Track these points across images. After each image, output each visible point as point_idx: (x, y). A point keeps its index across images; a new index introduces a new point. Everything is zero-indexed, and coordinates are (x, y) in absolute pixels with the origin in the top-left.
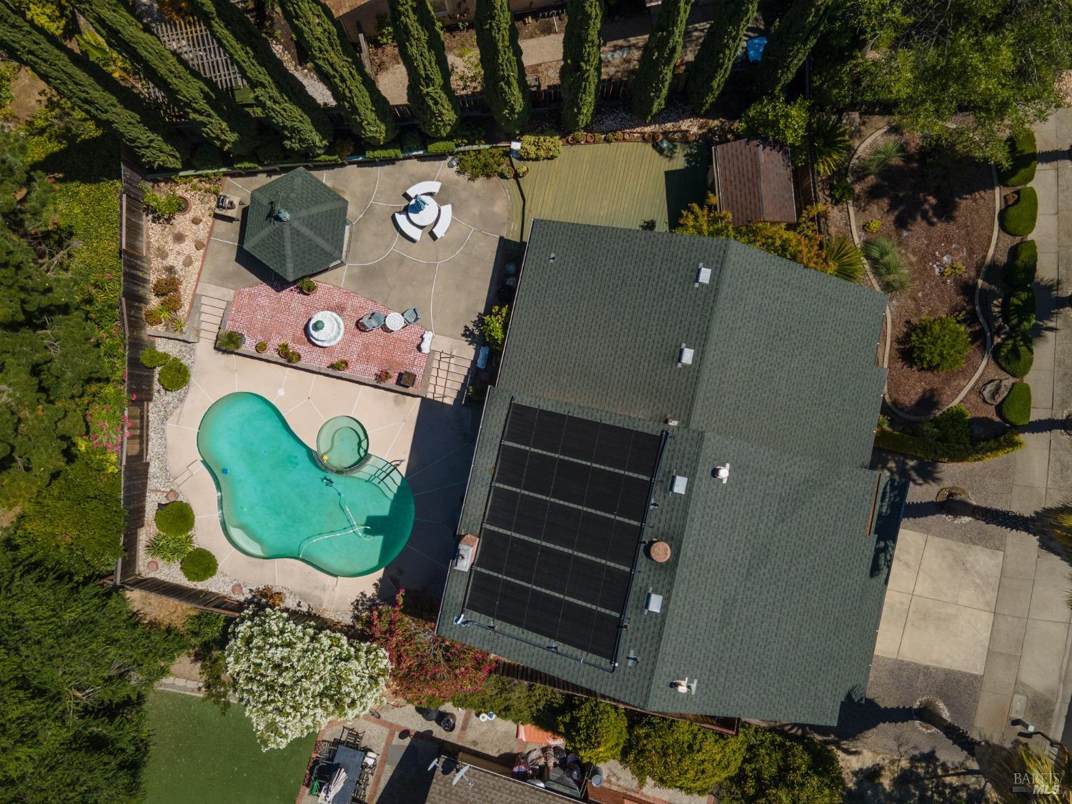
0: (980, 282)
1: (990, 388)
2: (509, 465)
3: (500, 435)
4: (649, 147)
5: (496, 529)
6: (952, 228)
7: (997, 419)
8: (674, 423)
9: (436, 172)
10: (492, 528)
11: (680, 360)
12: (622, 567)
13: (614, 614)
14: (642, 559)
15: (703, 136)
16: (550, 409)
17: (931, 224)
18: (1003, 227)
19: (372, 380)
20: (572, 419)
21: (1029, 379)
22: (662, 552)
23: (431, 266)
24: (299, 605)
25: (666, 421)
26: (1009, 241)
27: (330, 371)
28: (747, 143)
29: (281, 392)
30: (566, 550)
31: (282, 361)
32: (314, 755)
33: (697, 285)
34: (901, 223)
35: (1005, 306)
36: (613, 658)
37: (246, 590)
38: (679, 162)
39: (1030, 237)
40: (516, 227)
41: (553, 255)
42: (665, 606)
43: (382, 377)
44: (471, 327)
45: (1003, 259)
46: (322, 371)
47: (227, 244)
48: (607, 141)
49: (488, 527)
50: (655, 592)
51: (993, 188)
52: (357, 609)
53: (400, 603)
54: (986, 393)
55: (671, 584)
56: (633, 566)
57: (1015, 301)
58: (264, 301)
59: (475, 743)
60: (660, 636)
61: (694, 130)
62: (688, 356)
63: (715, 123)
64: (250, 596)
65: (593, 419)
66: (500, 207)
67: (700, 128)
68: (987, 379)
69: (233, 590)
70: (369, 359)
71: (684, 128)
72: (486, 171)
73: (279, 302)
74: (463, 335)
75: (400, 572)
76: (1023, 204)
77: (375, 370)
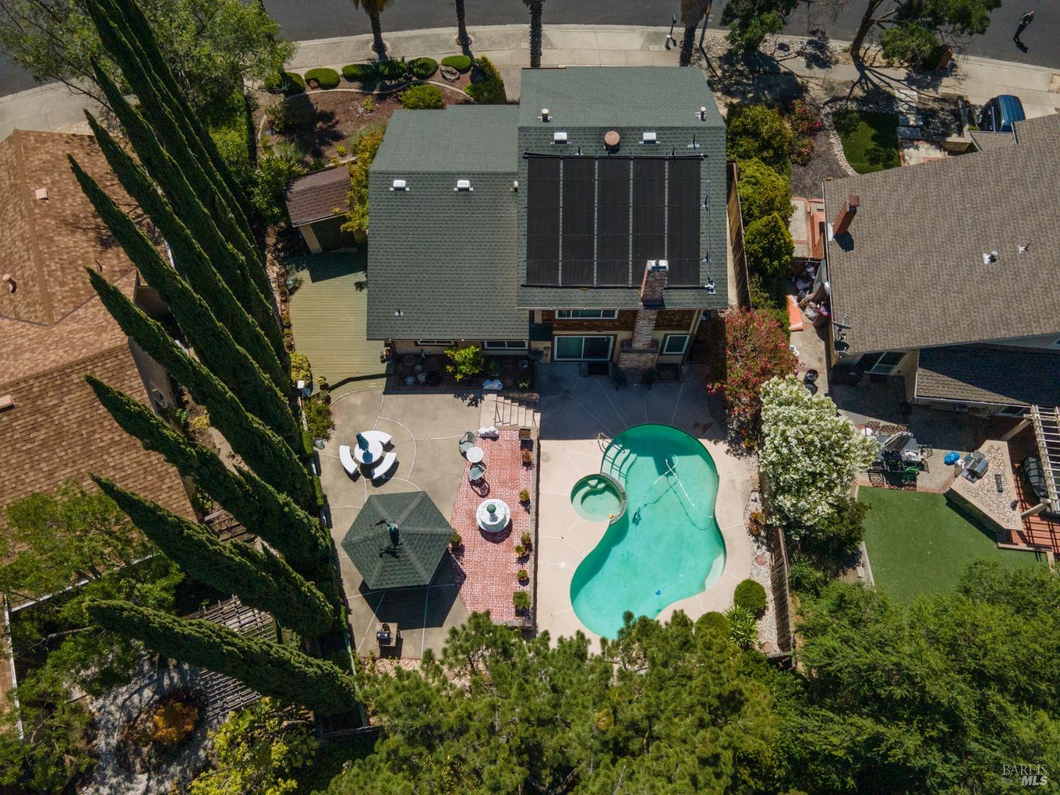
0: (375, 92)
1: (448, 76)
2: (576, 277)
3: (554, 290)
4: (294, 298)
5: (630, 275)
6: (339, 110)
7: (470, 73)
8: (516, 184)
9: (330, 458)
10: (630, 279)
11: (467, 189)
12: (632, 166)
13: (667, 166)
14: (622, 153)
15: (281, 263)
16: (525, 252)
17: (337, 122)
18: (335, 86)
19: (533, 472)
20: (529, 231)
21: (439, 59)
22: (612, 138)
23: (419, 444)
24: (756, 501)
25: (516, 190)
26: (344, 82)
27: (533, 510)
28: (289, 201)
29: (563, 565)
30: (631, 213)
31: (532, 557)
32: (887, 486)
33: (407, 189)
34: (338, 137)
35: (390, 78)
36: (699, 159)
37: (759, 553)
38: (305, 275)
39: (340, 72)
40: (372, 384)
41: (397, 314)
42: (650, 129)
43: (527, 464)
44: (468, 401)
45: (357, 84)
46: (534, 517)
47: (426, 639)
48: (289, 326)
49: (630, 282)
50: (641, 139)
51: (307, 96)
52: (742, 454)
53: (719, 385)
54: (453, 78)
55: (633, 129)
56: (628, 158)
57: (386, 72)
58: (478, 587)
59: (820, 360)
60: (672, 128)
61: (276, 269)
62: (463, 183)
63: (269, 256)
64: (764, 548)
65: (525, 214)
66: (357, 400)
67: (274, 265)
68: (442, 79)
69: (763, 564)
70: (514, 479)
71: (275, 275)
72: (325, 413)
73: (476, 573)
74: (476, 406)
75: (697, 425)
76: (317, 76)
77: (523, 471)
